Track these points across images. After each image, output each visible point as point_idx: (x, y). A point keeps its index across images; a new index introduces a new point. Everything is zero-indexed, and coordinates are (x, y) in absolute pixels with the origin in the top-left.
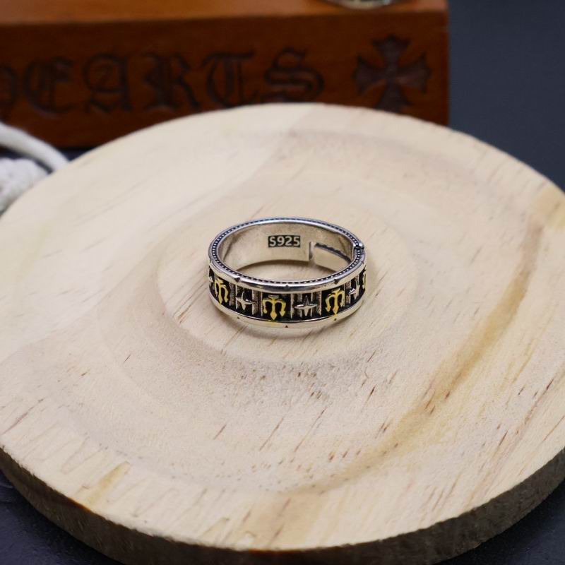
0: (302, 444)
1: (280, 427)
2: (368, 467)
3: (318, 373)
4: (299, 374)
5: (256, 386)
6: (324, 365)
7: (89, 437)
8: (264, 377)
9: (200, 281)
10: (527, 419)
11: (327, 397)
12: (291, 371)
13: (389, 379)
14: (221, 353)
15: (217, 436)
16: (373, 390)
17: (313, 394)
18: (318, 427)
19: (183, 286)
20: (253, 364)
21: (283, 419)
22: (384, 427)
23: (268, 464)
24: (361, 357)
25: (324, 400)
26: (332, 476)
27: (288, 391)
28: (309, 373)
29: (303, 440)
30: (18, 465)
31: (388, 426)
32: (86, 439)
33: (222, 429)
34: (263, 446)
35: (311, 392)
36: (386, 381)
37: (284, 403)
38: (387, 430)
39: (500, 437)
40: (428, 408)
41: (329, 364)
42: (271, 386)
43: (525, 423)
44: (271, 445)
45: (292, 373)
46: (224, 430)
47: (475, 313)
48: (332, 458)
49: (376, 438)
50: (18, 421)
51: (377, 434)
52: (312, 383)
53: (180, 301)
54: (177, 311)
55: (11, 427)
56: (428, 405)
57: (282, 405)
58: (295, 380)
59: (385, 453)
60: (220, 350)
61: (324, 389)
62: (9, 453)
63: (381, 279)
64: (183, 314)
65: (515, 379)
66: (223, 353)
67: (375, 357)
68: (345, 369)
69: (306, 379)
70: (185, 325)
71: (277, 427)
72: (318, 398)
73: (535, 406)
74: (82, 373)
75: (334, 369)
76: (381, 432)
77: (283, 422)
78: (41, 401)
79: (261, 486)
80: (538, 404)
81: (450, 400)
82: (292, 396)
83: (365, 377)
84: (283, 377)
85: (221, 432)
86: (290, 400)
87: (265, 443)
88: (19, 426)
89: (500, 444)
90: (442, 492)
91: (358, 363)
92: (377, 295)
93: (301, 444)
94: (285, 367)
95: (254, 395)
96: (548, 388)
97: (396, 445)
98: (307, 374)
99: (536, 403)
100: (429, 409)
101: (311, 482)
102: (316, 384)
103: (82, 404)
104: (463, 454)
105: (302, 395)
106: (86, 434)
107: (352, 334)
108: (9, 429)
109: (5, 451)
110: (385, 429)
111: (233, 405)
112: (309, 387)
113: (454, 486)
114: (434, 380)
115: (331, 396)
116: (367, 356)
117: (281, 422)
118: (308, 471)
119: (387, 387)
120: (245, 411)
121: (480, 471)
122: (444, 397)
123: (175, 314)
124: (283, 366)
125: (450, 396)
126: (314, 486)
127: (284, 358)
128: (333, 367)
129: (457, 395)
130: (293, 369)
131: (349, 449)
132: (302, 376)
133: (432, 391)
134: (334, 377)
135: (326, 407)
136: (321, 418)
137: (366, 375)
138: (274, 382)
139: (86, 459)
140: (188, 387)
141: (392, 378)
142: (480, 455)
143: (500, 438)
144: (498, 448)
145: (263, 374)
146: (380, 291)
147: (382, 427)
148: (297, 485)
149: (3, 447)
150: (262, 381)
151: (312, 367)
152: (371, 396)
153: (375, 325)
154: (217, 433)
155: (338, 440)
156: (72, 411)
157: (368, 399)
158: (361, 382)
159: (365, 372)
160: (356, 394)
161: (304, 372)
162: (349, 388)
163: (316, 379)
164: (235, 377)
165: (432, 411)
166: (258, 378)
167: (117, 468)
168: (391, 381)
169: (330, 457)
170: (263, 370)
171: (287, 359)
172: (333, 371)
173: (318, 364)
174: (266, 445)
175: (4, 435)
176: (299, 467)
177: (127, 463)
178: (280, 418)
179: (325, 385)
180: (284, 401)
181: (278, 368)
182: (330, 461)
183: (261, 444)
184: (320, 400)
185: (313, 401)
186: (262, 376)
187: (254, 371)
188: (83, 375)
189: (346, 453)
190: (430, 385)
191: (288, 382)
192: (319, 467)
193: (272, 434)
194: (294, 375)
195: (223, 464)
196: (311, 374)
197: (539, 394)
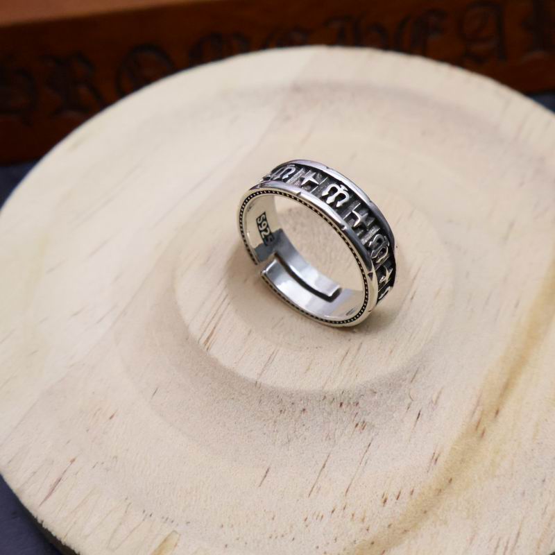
0: (353, 485)
1: (326, 465)
2: (425, 512)
3: (360, 401)
4: (341, 404)
5: (296, 421)
6: (366, 391)
7: (130, 504)
8: (304, 410)
9: (221, 294)
11: (372, 427)
12: (332, 402)
13: (434, 399)
14: (256, 385)
15: (261, 482)
16: (419, 414)
17: (357, 425)
18: (366, 463)
19: (204, 303)
20: (291, 396)
21: (328, 456)
22: (435, 458)
23: (321, 515)
24: (404, 377)
25: (369, 431)
26: (389, 526)
27: (331, 424)
28: (352, 403)
29: (352, 480)
30: (60, 542)
31: (439, 455)
32: (128, 506)
33: (267, 472)
34: (311, 491)
35: (355, 422)
36: (432, 401)
37: (328, 438)
38: (438, 462)
40: (478, 431)
41: (371, 390)
42: (313, 420)
44: (319, 489)
45: (332, 404)
46: (268, 474)
47: (517, 306)
48: (385, 501)
49: (428, 472)
50: (53, 490)
51: (429, 467)
52: (355, 412)
53: (204, 322)
54: (202, 335)
55: (47, 497)
56: (477, 427)
57: (326, 440)
58: (338, 411)
59: (440, 490)
60: (255, 382)
61: (368, 419)
62: (50, 529)
63: (414, 278)
64: (208, 338)
66: (258, 385)
67: (418, 376)
68: (388, 393)
69: (348, 409)
71: (324, 467)
72: (363, 429)
74: (109, 416)
75: (377, 395)
76: (432, 464)
77: (329, 460)
78: (73, 461)
79: (318, 547)
81: (500, 419)
82: (336, 429)
83: (409, 400)
84: (324, 409)
85: (265, 476)
86: (334, 435)
87: (313, 487)
88: (55, 495)
90: (508, 543)
91: (401, 385)
92: (412, 298)
93: (350, 484)
94: (325, 397)
95: (295, 431)
97: (451, 481)
98: (349, 403)
100: (480, 432)
101: (369, 537)
102: (360, 413)
103: (116, 457)
104: (523, 494)
105: (346, 427)
106: (127, 499)
107: (391, 352)
108: (45, 500)
109: (43, 526)
110: (436, 460)
111: (274, 444)
112: (353, 418)
113: (519, 534)
114: (481, 396)
115: (376, 426)
116: (409, 376)
117: (326, 461)
119: (433, 409)
120: (288, 450)
121: (544, 513)
122: (493, 414)
123: (200, 339)
124: (323, 397)
125: (500, 414)
126: (373, 543)
128: (375, 393)
129: (507, 412)
130: (334, 399)
131: (401, 489)
132: (344, 406)
133: (480, 408)
134: (377, 403)
135: (372, 440)
136: (368, 452)
137: (410, 397)
138: (315, 415)
139: (131, 532)
140: (225, 426)
141: (438, 397)
142: (542, 495)
145: (303, 407)
146: (415, 292)
147: (433, 457)
148: (355, 542)
149: (42, 522)
150: (302, 415)
151: (353, 395)
152: (419, 422)
153: (414, 338)
154: (261, 479)
155: (388, 478)
156: (107, 470)
157: (415, 426)
158: (406, 406)
159: (409, 394)
160: (402, 421)
161: (345, 402)
162: (394, 415)
163: (360, 408)
164: (273, 412)
165: (483, 434)
166: (297, 413)
167: (165, 540)
168: (436, 401)
169: (383, 500)
170: (302, 402)
171: (326, 389)
172: (376, 397)
173: (360, 390)
174: (314, 489)
175: (41, 508)
176: (353, 515)
177: (174, 531)
178: (326, 456)
179: (370, 413)
180: (328, 436)
181: (318, 399)
182: (384, 506)
183: (310, 489)
184: (366, 431)
185: (358, 433)
186: (302, 409)
187: (293, 404)
188: (111, 417)
189: (400, 493)
190: (478, 402)
191: (330, 414)
192: (374, 514)
193: (320, 474)
194: (335, 405)
195: (273, 519)
196: (354, 403)
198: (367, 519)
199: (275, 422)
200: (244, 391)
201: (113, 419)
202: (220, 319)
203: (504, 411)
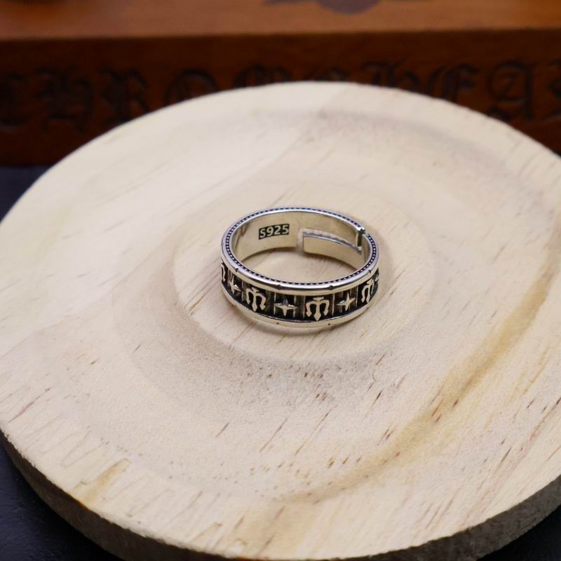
0: (304, 448)
1: (283, 428)
2: (367, 477)
3: (325, 374)
4: (306, 375)
5: (261, 385)
6: (331, 366)
7: (91, 431)
8: (270, 376)
9: (214, 271)
10: (533, 435)
11: (332, 399)
12: (298, 371)
13: (396, 384)
14: (229, 349)
15: (219, 434)
16: (380, 394)
17: (318, 395)
18: (321, 430)
20: (260, 361)
21: (286, 420)
22: (387, 434)
23: (267, 468)
24: (370, 358)
25: (329, 402)
26: (330, 484)
27: (294, 391)
28: (316, 374)
29: (305, 442)
30: (20, 455)
31: (392, 432)
32: (89, 432)
33: (225, 427)
34: (264, 447)
35: (317, 393)
36: (394, 385)
37: (289, 403)
38: (390, 438)
39: (503, 453)
40: (435, 416)
41: (336, 365)
42: (277, 386)
43: (531, 440)
44: (272, 447)
45: (298, 374)
46: (226, 429)
47: (493, 316)
48: (331, 464)
49: (378, 445)
50: (24, 410)
51: (380, 441)
52: (318, 384)
54: (190, 302)
55: (17, 416)
56: (434, 413)
57: (286, 404)
58: (302, 380)
60: (229, 345)
61: (329, 391)
62: (13, 443)
63: (398, 277)
64: (194, 305)
65: (526, 390)
66: (231, 349)
67: (384, 360)
68: (352, 371)
69: (312, 380)
70: (196, 317)
71: (280, 429)
72: (323, 400)
73: (543, 421)
74: (92, 361)
75: (342, 370)
76: (384, 439)
77: (286, 423)
78: (48, 390)
79: (256, 491)
80: (546, 419)
81: (457, 408)
82: (297, 397)
83: (372, 381)
84: (289, 377)
85: (223, 430)
86: (295, 401)
87: (266, 445)
88: (25, 415)
89: (502, 461)
90: (439, 508)
91: (366, 366)
92: (392, 294)
93: (302, 446)
94: (292, 366)
95: (259, 394)
96: (557, 403)
97: (398, 454)
98: (313, 375)
99: (544, 418)
100: (435, 417)
101: (307, 490)
102: (323, 385)
103: (88, 394)
105: (307, 396)
106: (89, 427)
107: (362, 335)
108: (15, 418)
109: (8, 440)
110: (389, 436)
111: (237, 403)
112: (315, 388)
113: (450, 503)
114: (442, 387)
115: (336, 399)
116: (376, 359)
117: (283, 424)
118: (306, 476)
119: (394, 392)
120: (249, 410)
121: (479, 488)
122: (452, 404)
123: (187, 305)
124: (289, 366)
125: (458, 404)
126: (310, 494)
127: (291, 357)
128: (340, 369)
129: (466, 403)
130: (300, 369)
131: (350, 455)
132: (308, 376)
133: (440, 397)
134: (341, 379)
135: (330, 410)
136: (325, 421)
137: (374, 378)
138: (280, 381)
139: (87, 454)
140: (195, 382)
141: (401, 382)
142: (481, 472)
143: (503, 455)
144: (500, 466)
145: (268, 373)
146: (395, 289)
147: (385, 434)
148: (293, 491)
149: (8, 436)
150: (268, 380)
151: (319, 367)
152: (377, 401)
154: (219, 431)
155: (339, 445)
156: (77, 402)
157: (374, 403)
158: (368, 385)
159: (373, 375)
160: (362, 398)
161: (311, 373)
162: (355, 391)
163: (323, 380)
164: (241, 375)
165: (438, 419)
166: (264, 377)
167: (115, 465)
168: (398, 385)
169: (330, 463)
170: (270, 368)
171: (294, 358)
172: (340, 373)
173: (326, 365)
174: (267, 447)
175: (9, 424)
176: (298, 471)
177: (126, 460)
178: (284, 419)
179: (331, 386)
180: (289, 402)
181: (285, 367)
182: (329, 468)
183: (262, 445)
184: (326, 402)
185: (318, 403)
186: (268, 375)
187: (261, 369)
188: (93, 363)
189: (347, 459)
190: (440, 391)
191: (294, 382)
192: (318, 473)
193: (275, 435)
194: (301, 375)
195: (222, 465)
196: (318, 375)
197: (548, 409)
198: (309, 476)
199: (242, 383)
200: (217, 353)
201: (94, 365)
202: (209, 290)
203: (463, 403)
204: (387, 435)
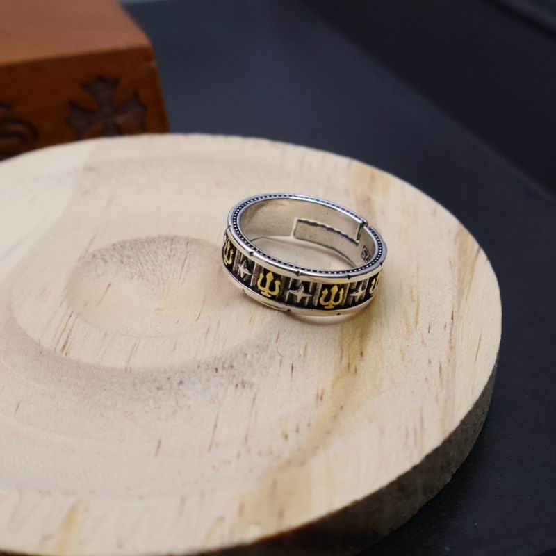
1: (218, 425)
3: (235, 364)
4: (217, 370)
5: (176, 393)
6: (237, 354)
8: (181, 382)
9: (65, 313)
10: (451, 348)
11: (252, 385)
12: (207, 369)
13: (302, 354)
14: (126, 371)
15: (156, 452)
16: (292, 367)
17: (237, 385)
18: (256, 414)
20: (165, 372)
23: (227, 461)
24: (268, 338)
25: (251, 388)
27: (212, 389)
28: (226, 366)
29: (248, 430)
31: (322, 394)
33: (159, 444)
34: (210, 448)
35: (235, 383)
36: (300, 355)
37: (212, 401)
38: (324, 399)
39: (436, 370)
40: (351, 369)
41: (241, 352)
42: (192, 389)
44: (218, 444)
45: (208, 371)
46: (161, 444)
48: (286, 437)
49: (317, 408)
51: (317, 404)
52: (232, 375)
53: (55, 335)
54: (56, 346)
56: (349, 367)
57: (211, 404)
58: (215, 376)
59: (335, 416)
60: (124, 368)
61: (246, 378)
64: (64, 346)
65: (417, 322)
66: (129, 370)
67: (281, 336)
68: (257, 353)
69: (224, 373)
70: (73, 355)
71: (216, 427)
72: (244, 388)
73: (451, 335)
75: (248, 356)
76: (319, 402)
77: (219, 420)
80: (453, 333)
81: (367, 357)
82: (218, 393)
83: (279, 358)
84: (201, 377)
85: (159, 447)
86: (218, 397)
87: (211, 444)
89: (441, 374)
90: (415, 429)
91: (268, 346)
93: (247, 434)
94: (199, 366)
95: (177, 403)
96: (452, 318)
97: (342, 408)
98: (224, 368)
99: (451, 333)
101: (283, 461)
102: (236, 375)
105: (227, 389)
107: (250, 321)
110: (321, 398)
111: (159, 419)
112: (231, 380)
113: (422, 420)
114: (342, 345)
115: (255, 383)
116: (274, 337)
117: (217, 421)
118: (271, 453)
119: (304, 361)
120: (175, 420)
122: (360, 356)
123: (55, 348)
124: (197, 366)
125: (365, 354)
127: (195, 357)
129: (371, 351)
130: (208, 366)
131: (298, 424)
132: (220, 371)
133: (345, 354)
134: (251, 364)
135: (255, 395)
136: (255, 406)
137: (279, 354)
138: (193, 384)
147: (318, 397)
150: (181, 387)
151: (226, 359)
152: (294, 373)
154: (155, 450)
157: (292, 376)
158: (278, 363)
159: (278, 352)
160: (279, 375)
161: (220, 366)
162: (269, 371)
163: (235, 370)
164: (150, 391)
165: (356, 371)
166: (175, 385)
167: (73, 508)
168: (304, 355)
169: (284, 436)
170: (177, 375)
171: (198, 358)
173: (231, 355)
174: (213, 446)
178: (215, 417)
179: (246, 373)
181: (192, 369)
182: (286, 441)
183: (208, 447)
184: (247, 389)
185: (240, 391)
186: (178, 381)
187: (169, 379)
189: (298, 428)
190: (342, 349)
191: (208, 380)
193: (213, 434)
194: (211, 372)
196: (229, 366)
197: (448, 326)
199: (155, 399)
202: (71, 330)
203: (368, 352)
204: (320, 398)
